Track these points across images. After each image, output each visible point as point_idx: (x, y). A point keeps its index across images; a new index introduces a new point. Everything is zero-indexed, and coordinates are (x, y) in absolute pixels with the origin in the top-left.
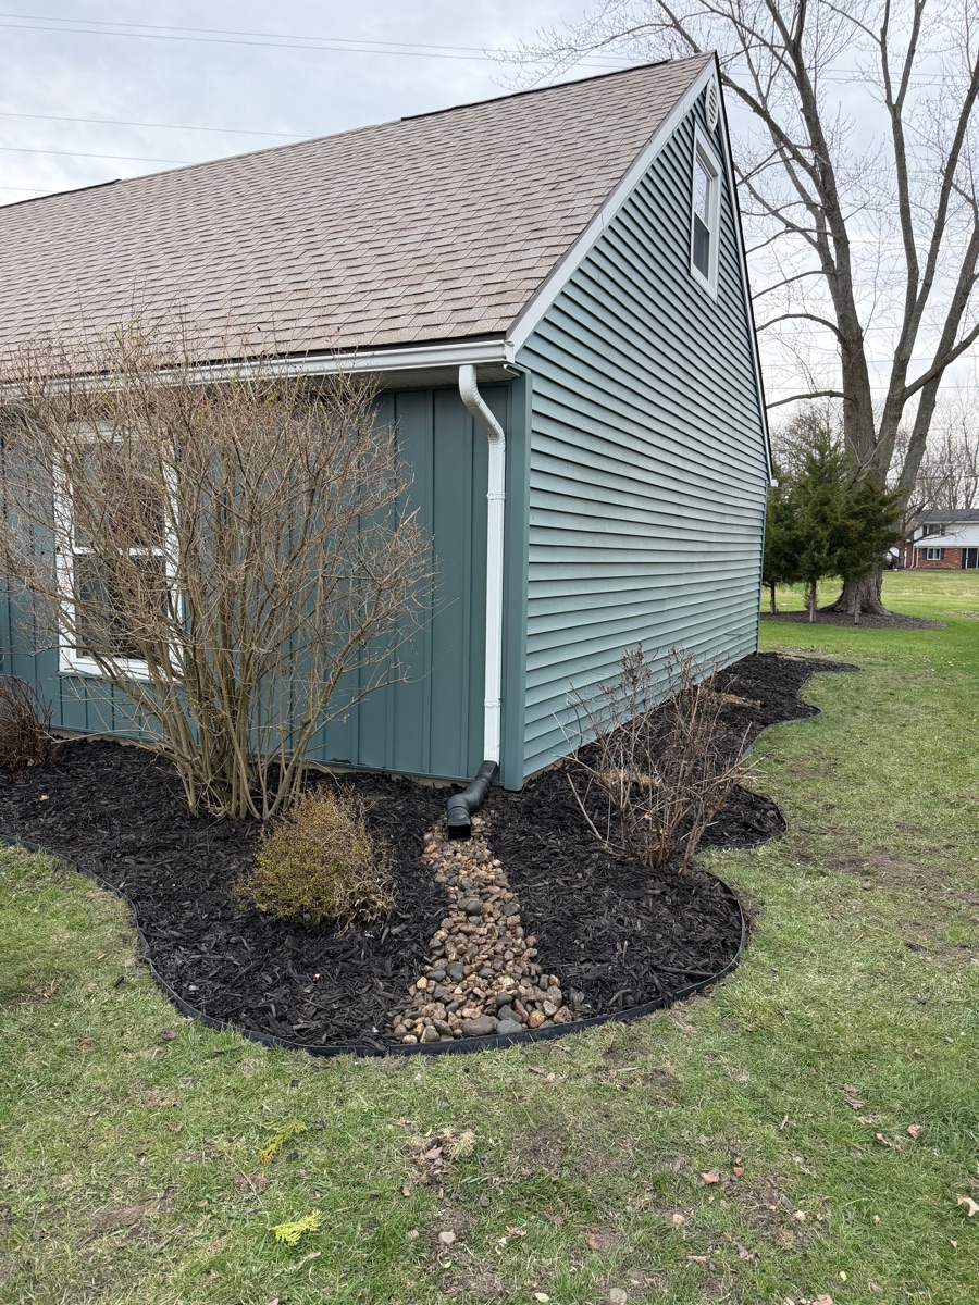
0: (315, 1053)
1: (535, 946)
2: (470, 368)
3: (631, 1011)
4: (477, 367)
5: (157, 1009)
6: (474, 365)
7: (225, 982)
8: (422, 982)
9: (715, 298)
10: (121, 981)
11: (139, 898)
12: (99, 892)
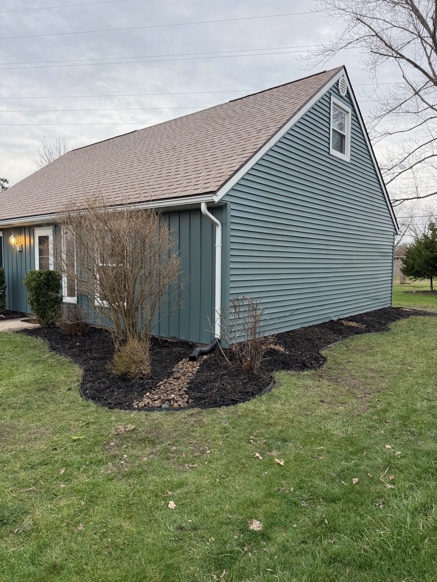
0: (110, 408)
1: (187, 388)
2: (204, 203)
3: (205, 406)
4: (207, 203)
5: (76, 395)
6: (205, 202)
7: (96, 391)
8: (148, 394)
9: (349, 161)
10: (70, 389)
11: (87, 370)
12: (78, 368)
